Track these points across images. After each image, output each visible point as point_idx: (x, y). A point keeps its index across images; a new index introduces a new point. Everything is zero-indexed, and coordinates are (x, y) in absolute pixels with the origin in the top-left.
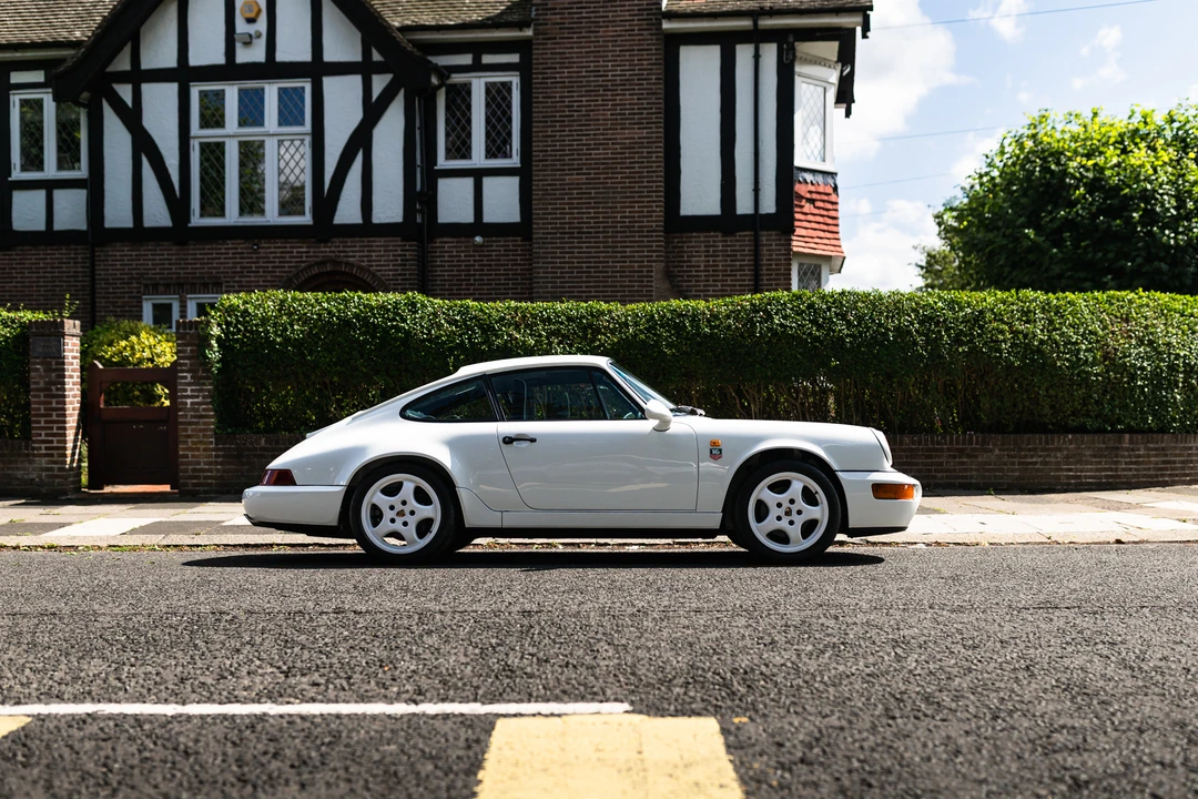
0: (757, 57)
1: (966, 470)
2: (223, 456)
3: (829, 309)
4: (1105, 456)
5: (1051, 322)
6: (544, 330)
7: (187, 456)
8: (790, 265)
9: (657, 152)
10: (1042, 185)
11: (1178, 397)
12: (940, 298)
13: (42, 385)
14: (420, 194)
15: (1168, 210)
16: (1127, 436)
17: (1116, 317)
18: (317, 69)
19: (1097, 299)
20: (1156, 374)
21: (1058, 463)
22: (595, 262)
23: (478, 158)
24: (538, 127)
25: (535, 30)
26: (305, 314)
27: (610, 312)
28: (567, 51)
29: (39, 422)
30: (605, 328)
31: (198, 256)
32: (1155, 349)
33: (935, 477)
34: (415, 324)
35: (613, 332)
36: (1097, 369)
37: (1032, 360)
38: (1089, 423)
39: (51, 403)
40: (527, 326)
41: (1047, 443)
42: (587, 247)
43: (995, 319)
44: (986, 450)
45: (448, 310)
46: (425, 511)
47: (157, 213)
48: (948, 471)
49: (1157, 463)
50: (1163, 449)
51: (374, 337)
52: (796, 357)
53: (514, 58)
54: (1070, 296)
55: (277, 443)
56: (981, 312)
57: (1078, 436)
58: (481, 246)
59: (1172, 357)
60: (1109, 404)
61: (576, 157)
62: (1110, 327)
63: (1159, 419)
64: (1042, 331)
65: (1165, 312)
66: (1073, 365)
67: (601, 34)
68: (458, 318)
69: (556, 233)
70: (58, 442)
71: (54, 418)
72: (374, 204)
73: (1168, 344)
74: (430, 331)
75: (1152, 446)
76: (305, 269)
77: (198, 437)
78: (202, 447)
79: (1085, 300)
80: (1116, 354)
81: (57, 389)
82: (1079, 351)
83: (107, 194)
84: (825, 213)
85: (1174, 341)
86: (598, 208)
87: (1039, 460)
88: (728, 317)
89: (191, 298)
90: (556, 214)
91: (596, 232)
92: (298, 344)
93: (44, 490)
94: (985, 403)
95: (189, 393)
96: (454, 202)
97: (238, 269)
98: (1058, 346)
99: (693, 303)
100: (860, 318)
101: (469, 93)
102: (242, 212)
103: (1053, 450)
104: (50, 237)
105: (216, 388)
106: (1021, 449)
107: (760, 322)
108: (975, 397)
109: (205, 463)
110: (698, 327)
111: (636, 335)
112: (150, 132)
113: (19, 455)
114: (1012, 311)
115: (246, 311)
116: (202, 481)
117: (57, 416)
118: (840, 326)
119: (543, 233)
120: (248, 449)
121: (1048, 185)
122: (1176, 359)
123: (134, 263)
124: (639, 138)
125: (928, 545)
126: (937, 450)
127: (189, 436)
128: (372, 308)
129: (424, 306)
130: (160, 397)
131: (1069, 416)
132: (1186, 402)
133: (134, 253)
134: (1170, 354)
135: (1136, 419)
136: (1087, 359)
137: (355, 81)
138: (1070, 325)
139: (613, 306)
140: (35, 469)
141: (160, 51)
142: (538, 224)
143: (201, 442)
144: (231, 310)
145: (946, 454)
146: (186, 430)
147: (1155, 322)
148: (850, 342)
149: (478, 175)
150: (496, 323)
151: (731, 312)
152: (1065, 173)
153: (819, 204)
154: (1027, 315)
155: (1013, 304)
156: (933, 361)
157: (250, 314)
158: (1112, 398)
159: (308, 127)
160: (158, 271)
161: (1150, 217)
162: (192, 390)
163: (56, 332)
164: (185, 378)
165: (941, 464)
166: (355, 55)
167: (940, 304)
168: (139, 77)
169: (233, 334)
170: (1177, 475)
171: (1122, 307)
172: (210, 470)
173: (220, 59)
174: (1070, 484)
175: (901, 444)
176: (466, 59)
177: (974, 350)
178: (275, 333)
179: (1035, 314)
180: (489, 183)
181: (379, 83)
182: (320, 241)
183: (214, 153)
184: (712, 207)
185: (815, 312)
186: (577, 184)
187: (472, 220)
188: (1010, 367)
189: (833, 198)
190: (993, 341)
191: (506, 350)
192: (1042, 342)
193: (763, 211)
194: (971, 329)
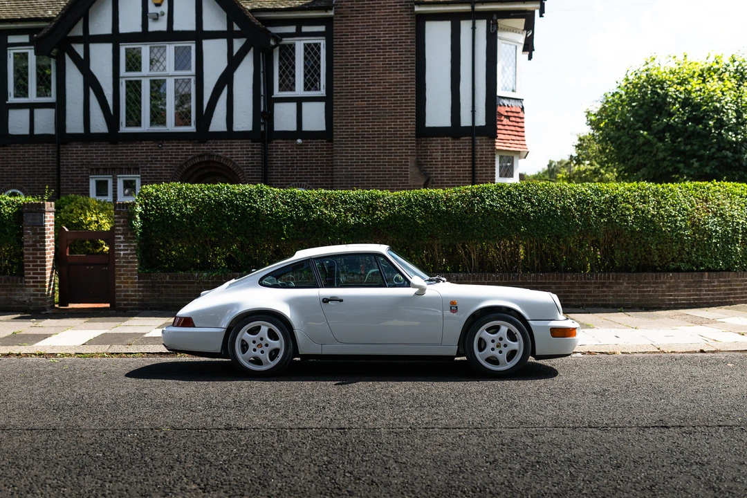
0: (474, 28)
1: (606, 296)
2: (143, 287)
3: (520, 195)
4: (693, 287)
5: (659, 202)
6: (342, 208)
7: (121, 287)
8: (495, 158)
9: (411, 88)
10: (652, 102)
11: (739, 249)
12: (589, 187)
13: (31, 243)
14: (263, 114)
15: (731, 119)
16: (707, 274)
17: (699, 199)
18: (199, 35)
19: (687, 187)
20: (725, 234)
21: (663, 291)
23: (299, 91)
24: (337, 72)
25: (335, 11)
26: (194, 198)
27: (383, 196)
28: (355, 24)
29: (29, 266)
30: (380, 207)
31: (124, 151)
32: (724, 219)
33: (586, 300)
34: (262, 205)
35: (385, 209)
36: (687, 232)
37: (647, 227)
38: (683, 265)
39: (36, 254)
40: (332, 205)
41: (656, 278)
42: (367, 147)
43: (624, 201)
44: (619, 284)
45: (283, 195)
46: (275, 344)
47: (99, 124)
48: (594, 296)
49: (725, 290)
50: (729, 281)
51: (236, 213)
52: (499, 225)
54: (671, 185)
55: (177, 279)
56: (615, 197)
57: (676, 274)
58: (301, 145)
59: (735, 224)
60: (695, 254)
61: (360, 90)
62: (696, 205)
63: (727, 263)
64: (653, 208)
65: (729, 195)
66: (673, 231)
67: (376, 14)
68: (289, 201)
69: (348, 138)
70: (41, 278)
71: (39, 263)
72: (234, 120)
73: (732, 216)
74: (271, 209)
75: (722, 280)
76: (192, 159)
77: (128, 275)
78: (130, 281)
79: (680, 188)
80: (699, 223)
81: (41, 246)
82: (676, 221)
83: (67, 112)
84: (516, 124)
85: (735, 213)
86: (374, 122)
87: (652, 289)
88: (457, 200)
89: (120, 177)
90: (348, 126)
92: (189, 217)
93: (31, 308)
94: (618, 254)
95: (122, 248)
96: (284, 118)
97: (150, 159)
98: (663, 218)
99: (435, 191)
100: (540, 201)
101: (294, 49)
102: (152, 124)
103: (661, 283)
104: (32, 139)
105: (139, 244)
106: (640, 283)
107: (477, 204)
108: (611, 248)
109: (132, 291)
110: (439, 207)
111: (400, 211)
112: (95, 74)
113: (17, 286)
114: (635, 196)
115: (157, 196)
116: (130, 302)
117: (40, 262)
118: (527, 206)
119: (340, 138)
120: (159, 283)
121: (656, 102)
122: (737, 225)
123: (84, 155)
124: (400, 79)
125: (583, 354)
126: (587, 283)
127: (122, 275)
128: (236, 195)
129: (267, 193)
131: (670, 262)
132: (744, 251)
133: (84, 149)
134: (733, 222)
135: (712, 263)
136: (681, 227)
137: (223, 43)
138: (671, 204)
139: (386, 192)
140: (27, 294)
141: (101, 24)
142: (337, 132)
143: (130, 278)
144: (148, 195)
145: (593, 286)
146: (120, 271)
147: (724, 201)
148: (533, 216)
149: (299, 101)
150: (313, 203)
151: (459, 197)
152: (666, 95)
153: (512, 119)
154: (644, 199)
155: (635, 191)
156: (585, 227)
157: (160, 198)
158: (697, 250)
159: (193, 71)
160: (99, 160)
161: (720, 124)
162: (124, 246)
163: (40, 210)
164: (120, 238)
165: (590, 292)
166: (222, 27)
167: (589, 192)
168: (88, 39)
169: (150, 211)
170: (738, 298)
171: (703, 192)
172: (135, 296)
173: (139, 29)
174: (671, 304)
175: (565, 279)
176: (292, 29)
177: (610, 221)
178: (176, 210)
179: (649, 197)
180: (305, 105)
181: (238, 44)
182: (200, 142)
183: (134, 87)
184: (446, 121)
185: (511, 197)
186: (361, 107)
187: (295, 129)
188: (633, 231)
189: (521, 115)
190: (622, 215)
191: (319, 221)
192: (653, 216)
193: (477, 124)
194: (608, 207)
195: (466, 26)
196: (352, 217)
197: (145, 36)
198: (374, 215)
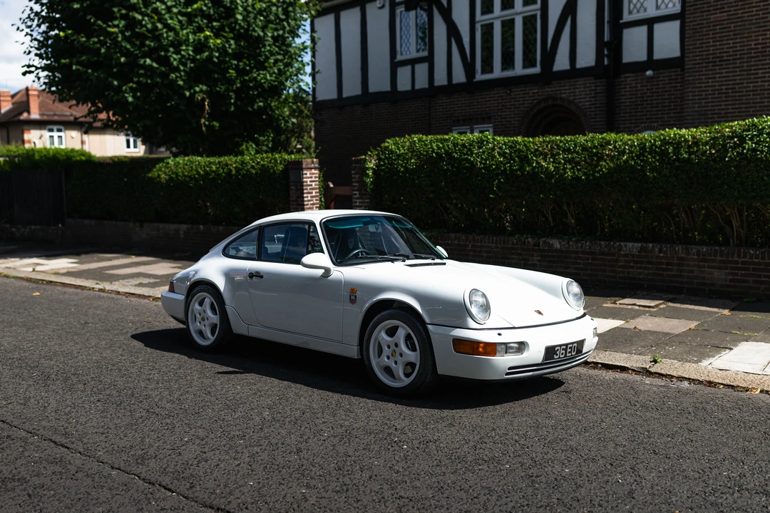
13: (295, 198)
14: (610, 44)
22: (733, 84)
23: (651, 10)
26: (421, 151)
27: (615, 141)
30: (608, 155)
31: (480, 100)
34: (478, 157)
40: (552, 155)
45: (503, 145)
46: (214, 319)
47: (459, 76)
68: (507, 151)
69: (702, 63)
74: (486, 162)
76: (537, 103)
81: (301, 201)
83: (435, 65)
88: (707, 143)
89: (476, 128)
90: (702, 47)
92: (412, 172)
95: (358, 204)
96: (634, 46)
97: (500, 107)
102: (503, 69)
104: (414, 94)
112: (456, 22)
119: (693, 64)
123: (448, 107)
133: (448, 101)
142: (689, 57)
149: (650, 23)
159: (538, 5)
160: (460, 111)
164: (356, 194)
180: (658, 28)
182: (545, 84)
183: (488, 29)
186: (720, 21)
187: (645, 59)
196: (571, 169)
198: (596, 167)
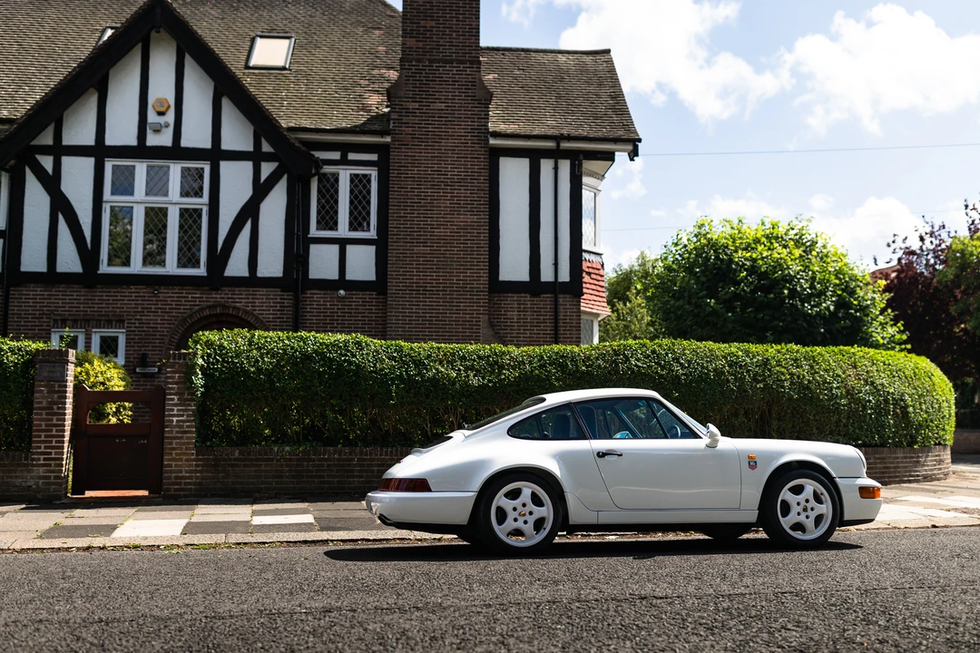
0: (556, 169)
2: (202, 466)
5: (812, 367)
6: (462, 365)
7: (171, 466)
8: (580, 320)
9: (483, 233)
11: (891, 422)
13: (44, 404)
14: (297, 256)
15: (805, 290)
17: (848, 365)
18: (215, 154)
19: (834, 352)
20: (878, 405)
22: (436, 313)
23: (343, 230)
24: (393, 209)
25: (392, 137)
26: (273, 349)
27: (509, 352)
28: (417, 155)
29: (40, 436)
31: (104, 298)
32: (875, 388)
34: (363, 359)
35: (514, 368)
36: (843, 401)
37: (805, 395)
39: (52, 420)
40: (448, 362)
42: (430, 302)
43: (777, 365)
46: (540, 512)
47: (69, 260)
50: (884, 458)
51: (330, 368)
53: (374, 157)
54: (818, 349)
55: (249, 454)
56: (767, 359)
58: (343, 298)
59: (885, 393)
60: (852, 426)
61: (422, 233)
62: (847, 372)
63: (881, 437)
64: (808, 373)
65: (874, 362)
66: (830, 398)
67: (443, 144)
68: (395, 355)
69: (406, 290)
70: (56, 453)
71: (54, 433)
72: (259, 262)
73: (882, 384)
74: (375, 365)
75: (877, 456)
76: (199, 310)
77: (181, 449)
78: (185, 458)
79: (827, 353)
80: (853, 391)
81: (59, 408)
82: (832, 388)
83: (24, 243)
84: (597, 283)
86: (439, 272)
88: (597, 359)
90: (406, 275)
91: (437, 291)
92: (269, 373)
93: (40, 496)
95: (175, 412)
96: (323, 263)
97: (140, 310)
98: (819, 385)
99: (569, 348)
100: (689, 362)
101: (337, 180)
102: (145, 263)
105: (198, 409)
107: (622, 363)
109: (186, 472)
110: (577, 366)
111: (532, 371)
112: (68, 196)
113: (19, 465)
114: (786, 359)
115: (222, 345)
116: (183, 486)
117: (57, 431)
118: (676, 367)
119: (396, 290)
120: (224, 460)
122: (888, 395)
123: (46, 301)
124: (471, 222)
127: (174, 449)
128: (327, 346)
129: (367, 345)
130: (109, 414)
132: (896, 424)
133: (46, 293)
134: (884, 391)
136: (837, 395)
137: (247, 166)
138: (824, 370)
139: (512, 348)
140: (34, 477)
141: (80, 130)
142: (392, 282)
143: (184, 454)
144: (209, 344)
146: (171, 444)
147: (871, 369)
148: (685, 379)
149: (343, 243)
150: (425, 359)
151: (599, 355)
153: (593, 276)
154: (796, 363)
155: (785, 354)
156: (740, 394)
157: (225, 348)
158: (854, 422)
159: (206, 198)
160: (67, 309)
162: (178, 410)
163: (61, 359)
164: (173, 399)
166: (247, 145)
167: (740, 353)
168: (59, 150)
169: (213, 364)
170: (891, 477)
171: (850, 358)
172: (190, 478)
173: (133, 142)
176: (336, 155)
177: (767, 386)
178: (249, 363)
179: (801, 361)
180: (349, 248)
181: (267, 169)
182: (212, 289)
183: (123, 215)
184: (523, 275)
185: (658, 356)
186: (423, 254)
187: (337, 277)
188: (791, 398)
189: (601, 272)
190: (778, 380)
191: (434, 381)
192: (809, 381)
193: (560, 280)
194: (763, 371)
195: (546, 166)
196: (474, 376)
197: (141, 151)
198: (499, 375)
